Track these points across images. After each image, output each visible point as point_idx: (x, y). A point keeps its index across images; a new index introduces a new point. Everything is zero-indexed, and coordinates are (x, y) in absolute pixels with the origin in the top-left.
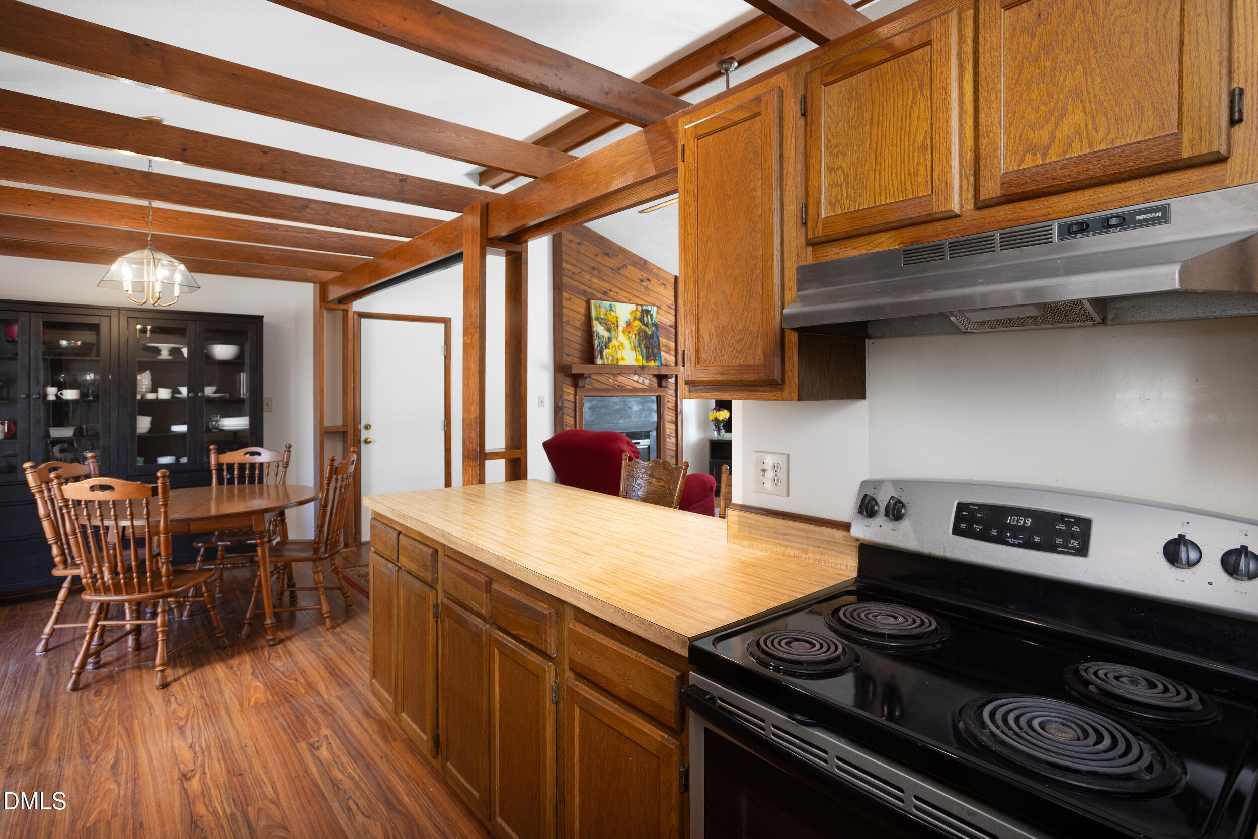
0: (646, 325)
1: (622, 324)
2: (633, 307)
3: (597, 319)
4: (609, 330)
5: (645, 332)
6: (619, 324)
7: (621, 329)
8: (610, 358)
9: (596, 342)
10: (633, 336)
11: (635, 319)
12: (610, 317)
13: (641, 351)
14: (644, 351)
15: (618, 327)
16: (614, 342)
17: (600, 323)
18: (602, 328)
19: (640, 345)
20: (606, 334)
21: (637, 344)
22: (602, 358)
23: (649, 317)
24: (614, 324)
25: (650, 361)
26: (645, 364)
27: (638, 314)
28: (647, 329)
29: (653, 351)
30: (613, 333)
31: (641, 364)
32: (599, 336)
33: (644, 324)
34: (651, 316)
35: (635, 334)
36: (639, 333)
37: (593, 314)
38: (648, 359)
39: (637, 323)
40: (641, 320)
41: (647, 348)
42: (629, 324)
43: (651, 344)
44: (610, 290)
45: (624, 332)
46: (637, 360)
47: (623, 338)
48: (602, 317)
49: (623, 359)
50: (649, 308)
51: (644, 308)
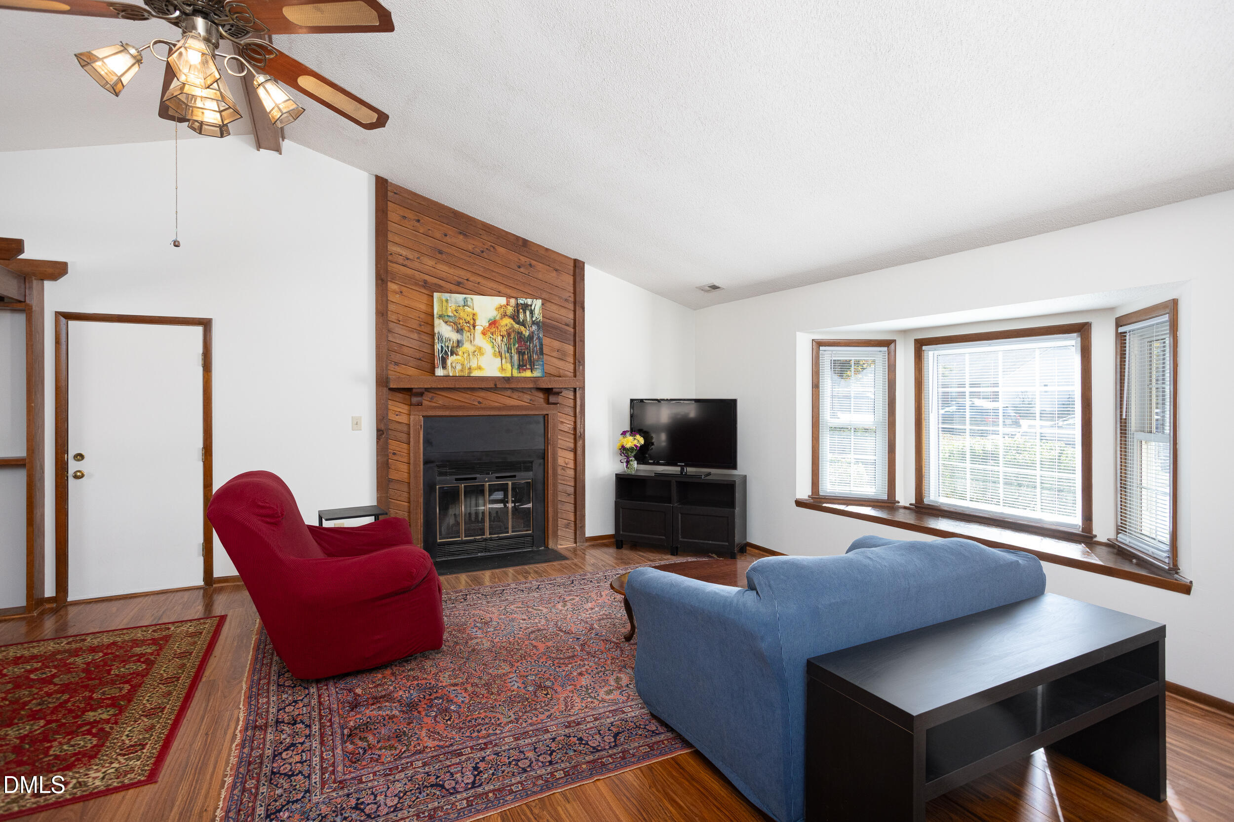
0: (523, 324)
1: (482, 322)
2: (502, 300)
3: (440, 317)
4: (459, 331)
5: (520, 333)
6: (478, 323)
7: (479, 329)
8: (459, 367)
9: (438, 347)
10: (499, 338)
11: (505, 315)
12: (462, 314)
13: (511, 357)
14: (516, 357)
15: (474, 326)
16: (467, 346)
17: (446, 322)
18: (450, 328)
19: (509, 350)
20: (455, 336)
21: (504, 348)
22: (444, 367)
23: (528, 313)
24: (468, 322)
25: (525, 370)
26: (516, 374)
27: (510, 310)
28: (522, 328)
29: (530, 358)
30: (466, 335)
31: (508, 375)
32: (441, 339)
33: (518, 323)
34: (532, 312)
35: (503, 336)
36: (509, 335)
37: (436, 310)
38: (521, 367)
39: (508, 321)
40: (515, 317)
41: (520, 353)
42: (493, 323)
43: (528, 348)
44: (467, 280)
45: (484, 333)
46: (502, 369)
47: (480, 341)
48: (450, 314)
49: (480, 368)
50: (529, 301)
51: (521, 301)
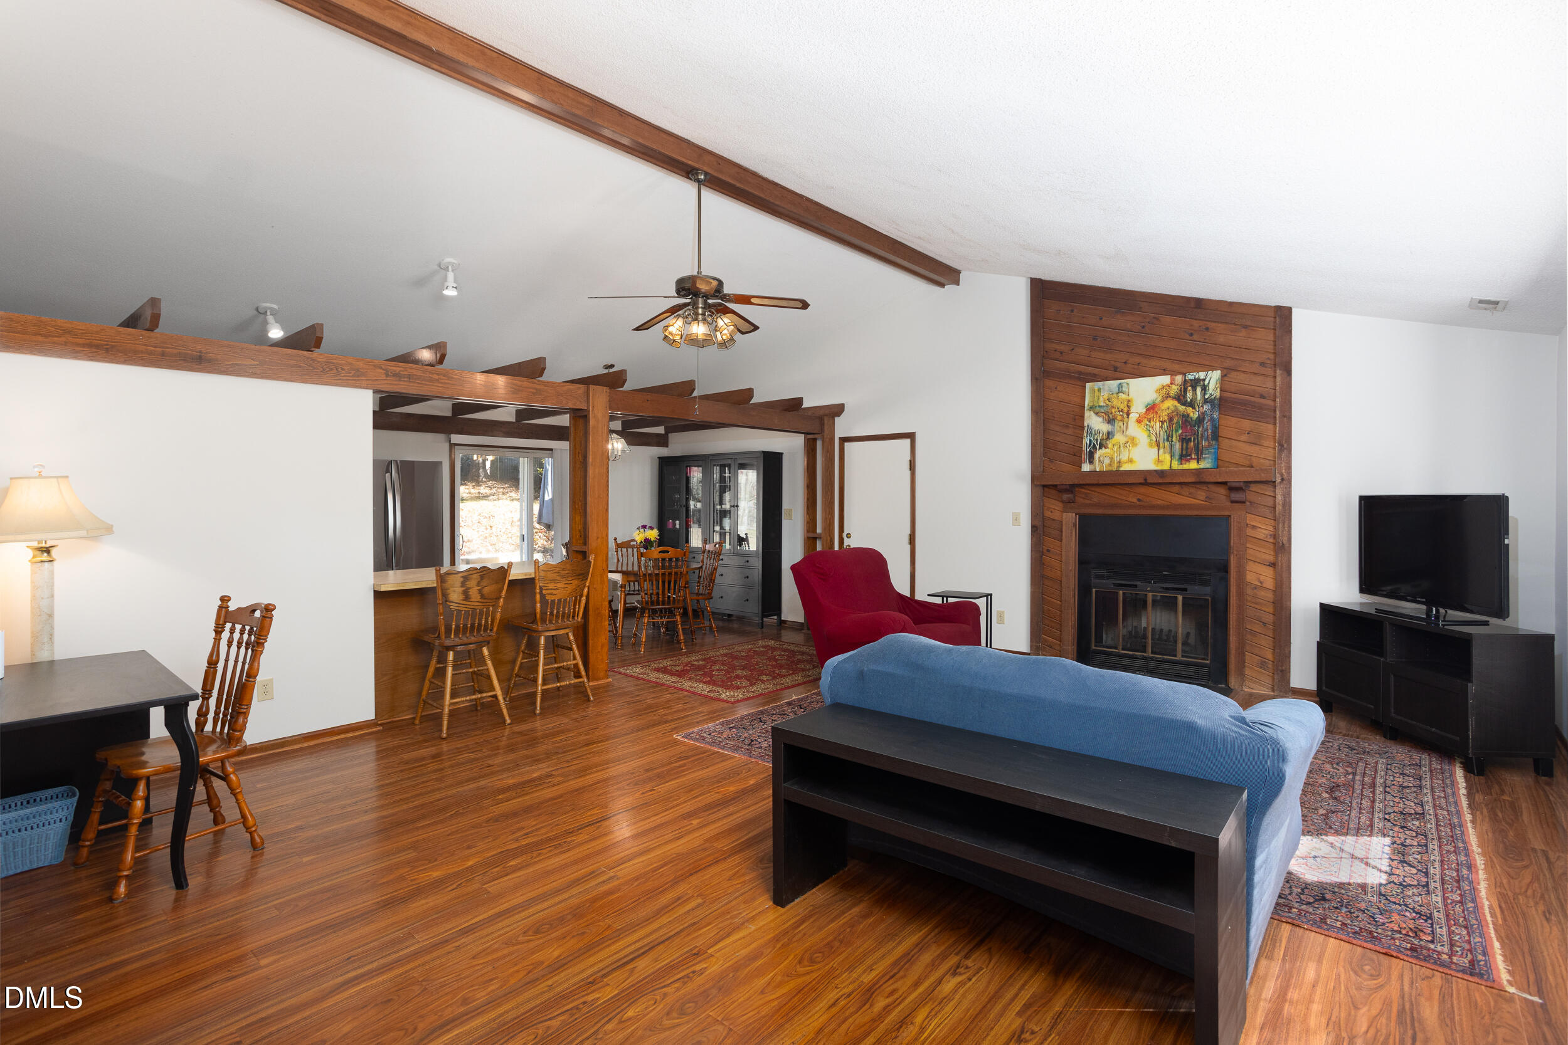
0: (1191, 404)
1: (1138, 408)
2: (1165, 379)
3: (1091, 408)
4: (1111, 421)
5: (1185, 417)
6: (1132, 410)
7: (1134, 416)
8: (1107, 461)
9: (1086, 441)
10: (1158, 425)
11: (1167, 397)
12: (1115, 402)
13: (1171, 446)
14: (1178, 446)
15: (1128, 414)
16: (1118, 438)
17: (1097, 414)
18: (1100, 419)
19: (1169, 438)
20: (1104, 428)
21: (1163, 435)
22: (1091, 462)
23: (1199, 390)
24: (1122, 411)
25: (1188, 461)
26: (1176, 465)
27: (1174, 389)
28: (1190, 410)
29: (1197, 446)
30: (1118, 424)
31: (1166, 467)
32: (1090, 433)
33: (1185, 404)
34: (1204, 389)
35: (1162, 422)
36: (1171, 419)
37: (1087, 402)
38: (1184, 457)
39: (1171, 404)
40: (1180, 398)
41: (1184, 440)
42: (1152, 408)
43: (1196, 434)
44: (1125, 363)
45: (1139, 421)
46: (1159, 461)
47: (1135, 429)
48: (1102, 404)
49: (1131, 461)
50: (1202, 375)
51: (1190, 377)
